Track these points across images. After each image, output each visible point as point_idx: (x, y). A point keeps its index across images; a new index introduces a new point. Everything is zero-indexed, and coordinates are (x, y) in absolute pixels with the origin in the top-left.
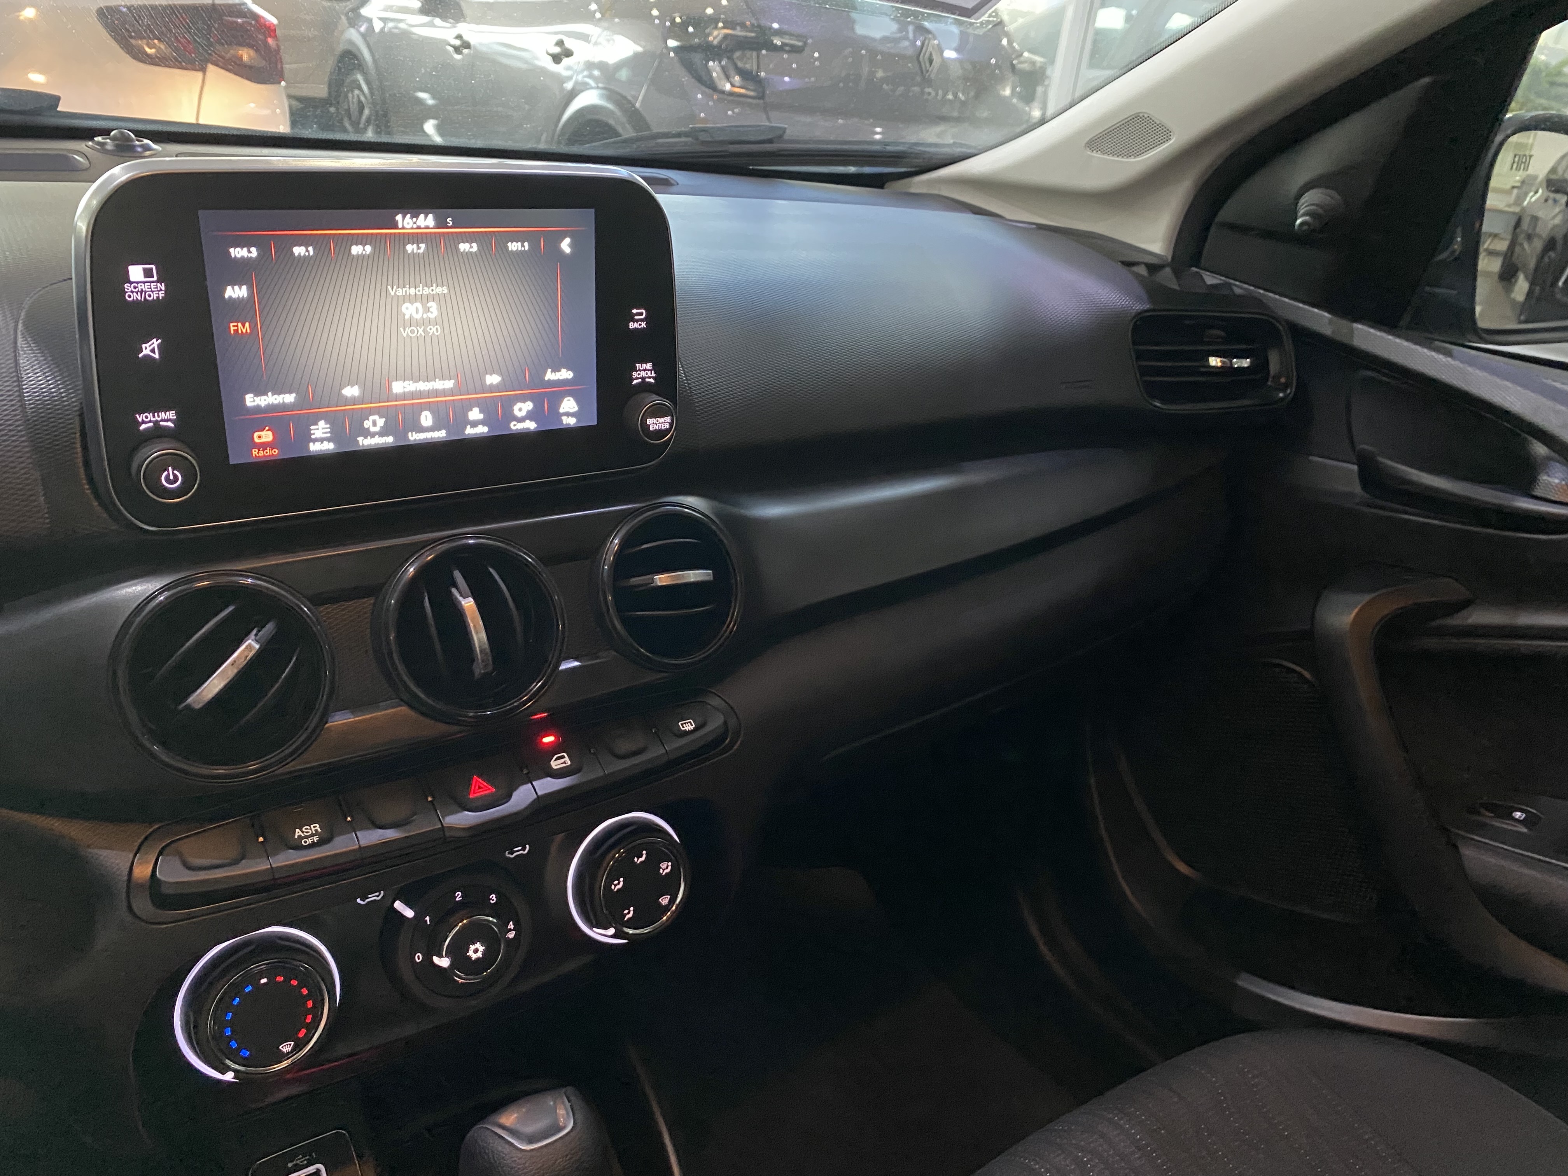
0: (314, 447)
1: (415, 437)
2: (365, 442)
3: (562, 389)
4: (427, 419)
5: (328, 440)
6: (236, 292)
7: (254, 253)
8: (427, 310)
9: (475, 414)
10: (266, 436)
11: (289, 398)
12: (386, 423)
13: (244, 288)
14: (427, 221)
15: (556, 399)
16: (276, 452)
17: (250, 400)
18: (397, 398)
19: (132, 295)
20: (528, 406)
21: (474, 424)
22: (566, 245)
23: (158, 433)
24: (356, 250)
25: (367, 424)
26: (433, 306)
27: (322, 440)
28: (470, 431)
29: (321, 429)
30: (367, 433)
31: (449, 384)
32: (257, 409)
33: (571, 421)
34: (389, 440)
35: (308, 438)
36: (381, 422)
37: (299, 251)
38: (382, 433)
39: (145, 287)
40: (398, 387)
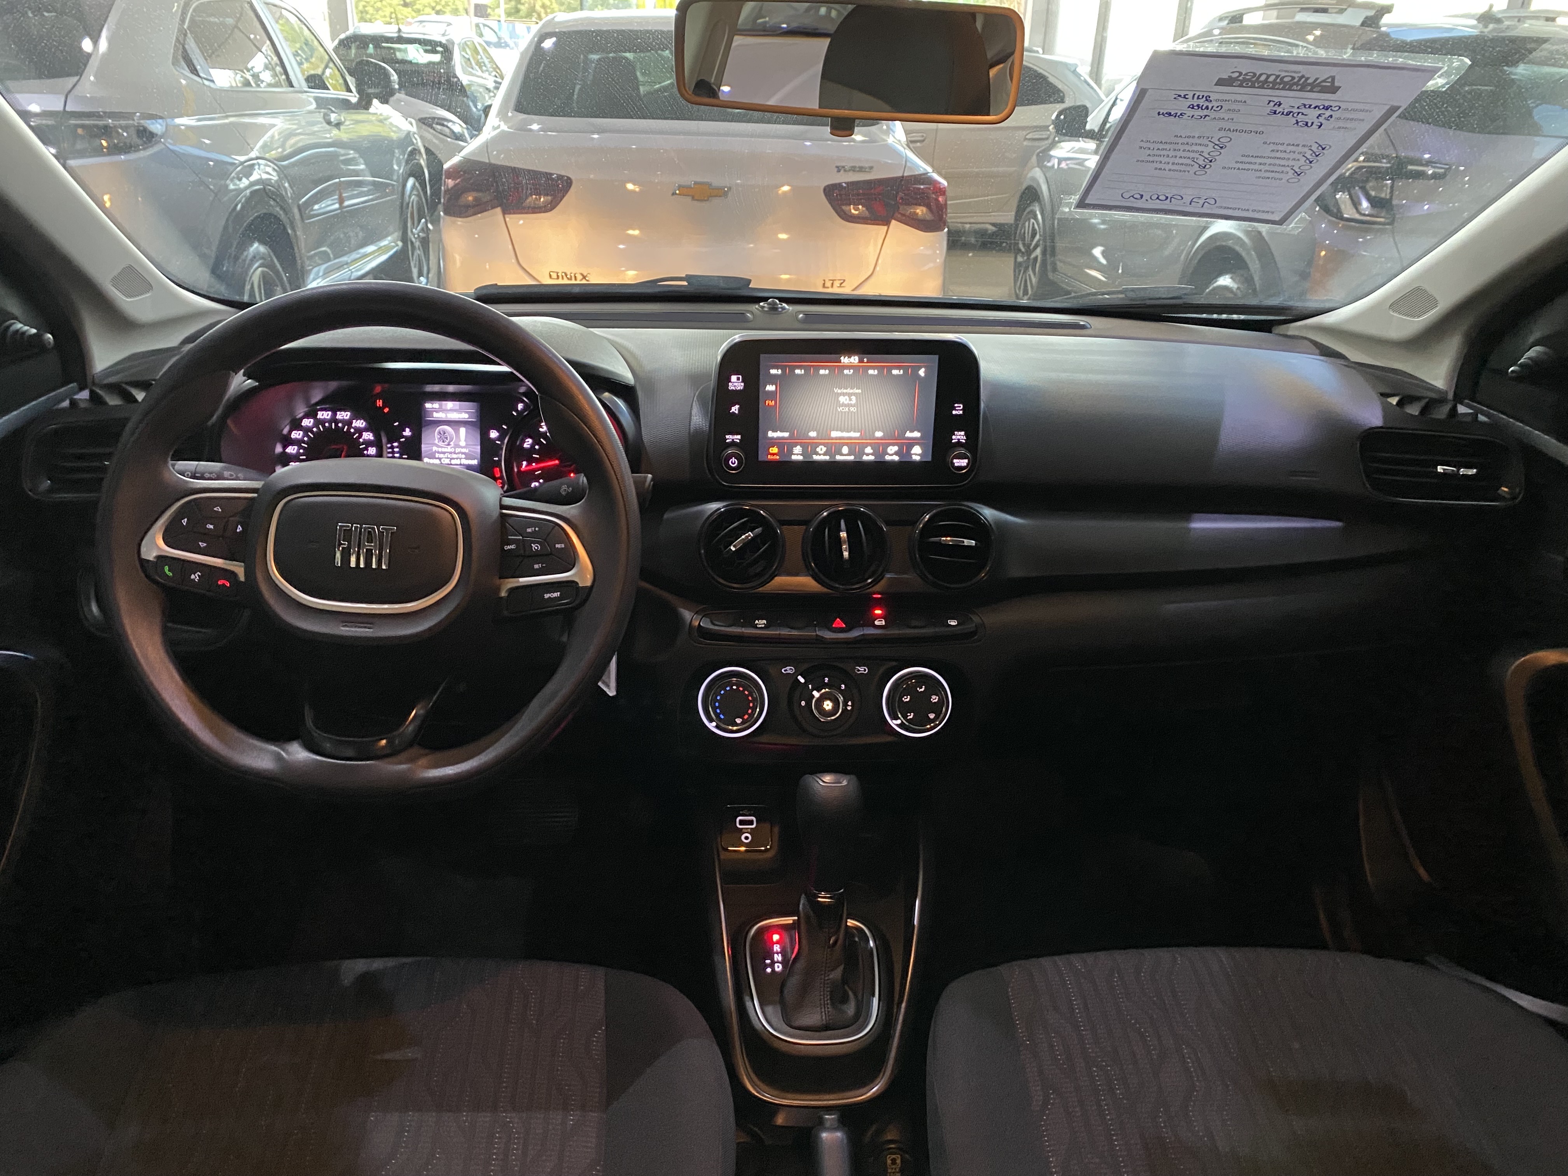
0: (794, 457)
1: (839, 458)
2: (816, 458)
3: (912, 443)
4: (845, 450)
5: (801, 455)
6: (770, 388)
7: (780, 372)
8: (850, 400)
9: (869, 450)
10: (775, 450)
11: (786, 435)
12: (827, 450)
13: (774, 386)
14: (855, 360)
15: (910, 446)
16: (778, 457)
17: (771, 434)
18: (832, 439)
19: (731, 387)
20: (896, 448)
21: (868, 455)
22: (922, 372)
23: (733, 443)
24: (822, 372)
25: (818, 449)
26: (853, 398)
27: (798, 454)
28: (865, 458)
29: (798, 450)
30: (817, 454)
31: (857, 435)
32: (772, 438)
33: (917, 458)
34: (827, 458)
35: (791, 453)
36: (824, 449)
37: (798, 371)
38: (824, 454)
39: (736, 384)
40: (834, 434)
